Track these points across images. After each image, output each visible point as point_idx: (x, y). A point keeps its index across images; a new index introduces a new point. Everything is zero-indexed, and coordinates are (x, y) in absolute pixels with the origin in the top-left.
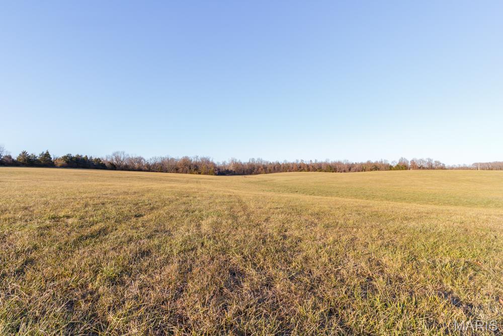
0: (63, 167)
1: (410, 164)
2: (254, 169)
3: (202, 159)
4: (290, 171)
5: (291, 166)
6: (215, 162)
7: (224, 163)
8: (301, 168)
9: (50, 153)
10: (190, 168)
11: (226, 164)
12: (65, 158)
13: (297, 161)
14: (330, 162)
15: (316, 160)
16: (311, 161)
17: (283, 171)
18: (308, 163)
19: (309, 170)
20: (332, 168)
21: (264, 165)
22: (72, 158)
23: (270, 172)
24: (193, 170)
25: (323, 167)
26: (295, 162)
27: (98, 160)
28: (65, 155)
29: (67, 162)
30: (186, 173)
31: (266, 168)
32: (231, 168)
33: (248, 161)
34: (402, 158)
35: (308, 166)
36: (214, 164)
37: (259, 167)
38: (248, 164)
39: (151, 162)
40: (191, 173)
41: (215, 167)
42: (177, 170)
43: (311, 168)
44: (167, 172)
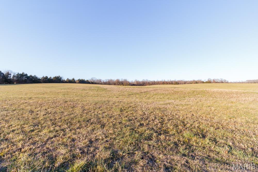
0: (78, 83)
1: (212, 81)
2: (144, 84)
3: (124, 80)
4: (159, 84)
5: (160, 82)
6: (129, 81)
7: (132, 81)
8: (164, 83)
9: (75, 79)
10: (120, 84)
11: (133, 82)
12: (78, 80)
13: (162, 80)
14: (176, 80)
15: (170, 80)
16: (168, 80)
17: (156, 84)
18: (167, 81)
19: (167, 84)
20: (177, 83)
21: (148, 82)
22: (80, 80)
23: (151, 85)
24: (121, 84)
25: (173, 83)
26: (161, 81)
27: (87, 81)
28: (78, 79)
29: (79, 82)
30: (118, 85)
31: (149, 83)
32: (135, 83)
33: (142, 80)
34: (209, 78)
35: (167, 82)
36: (129, 82)
37: (146, 83)
38: (142, 81)
39: (105, 81)
40: (120, 85)
41: (129, 83)
42: (115, 84)
43: (168, 83)
44: (111, 85)
